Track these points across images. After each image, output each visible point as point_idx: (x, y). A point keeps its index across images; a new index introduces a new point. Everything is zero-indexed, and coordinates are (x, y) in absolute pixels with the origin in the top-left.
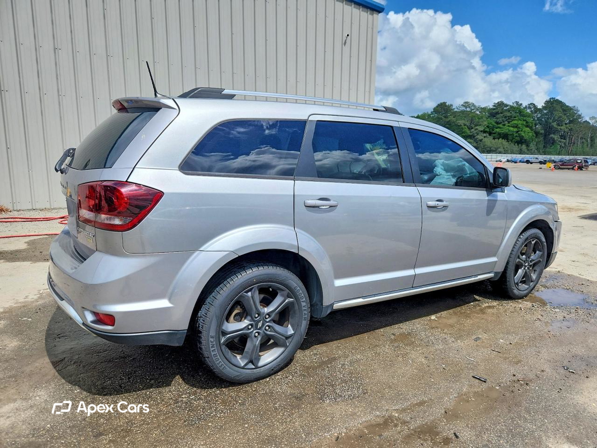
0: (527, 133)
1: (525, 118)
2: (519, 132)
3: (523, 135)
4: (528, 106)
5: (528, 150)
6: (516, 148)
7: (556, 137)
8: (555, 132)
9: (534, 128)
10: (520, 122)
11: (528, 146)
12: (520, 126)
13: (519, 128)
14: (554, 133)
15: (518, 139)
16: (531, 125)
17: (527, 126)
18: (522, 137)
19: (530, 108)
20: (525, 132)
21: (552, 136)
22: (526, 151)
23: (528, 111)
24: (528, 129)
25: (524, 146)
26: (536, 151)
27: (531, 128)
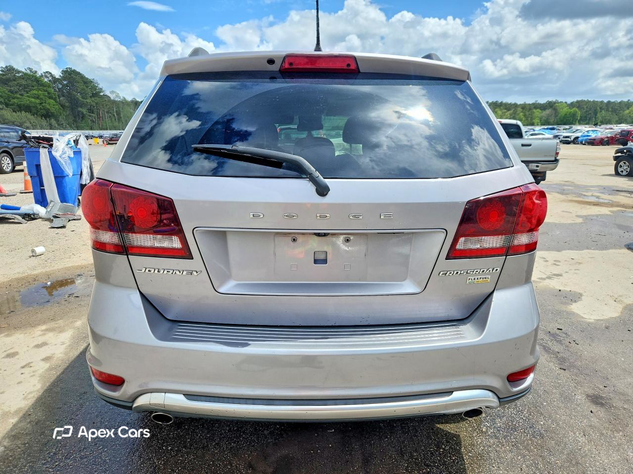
0: (52, 105)
1: (45, 88)
2: (44, 104)
3: (48, 107)
4: (43, 74)
5: (58, 125)
6: (44, 122)
7: (84, 111)
8: (82, 105)
9: (58, 100)
10: (40, 92)
11: (57, 120)
12: (41, 97)
13: (41, 99)
14: (81, 107)
15: (44, 112)
16: (54, 97)
17: (50, 98)
18: (48, 110)
19: (46, 77)
20: (49, 104)
21: (80, 109)
22: (57, 125)
23: (46, 80)
24: (52, 101)
25: (53, 120)
26: (67, 125)
27: (55, 99)
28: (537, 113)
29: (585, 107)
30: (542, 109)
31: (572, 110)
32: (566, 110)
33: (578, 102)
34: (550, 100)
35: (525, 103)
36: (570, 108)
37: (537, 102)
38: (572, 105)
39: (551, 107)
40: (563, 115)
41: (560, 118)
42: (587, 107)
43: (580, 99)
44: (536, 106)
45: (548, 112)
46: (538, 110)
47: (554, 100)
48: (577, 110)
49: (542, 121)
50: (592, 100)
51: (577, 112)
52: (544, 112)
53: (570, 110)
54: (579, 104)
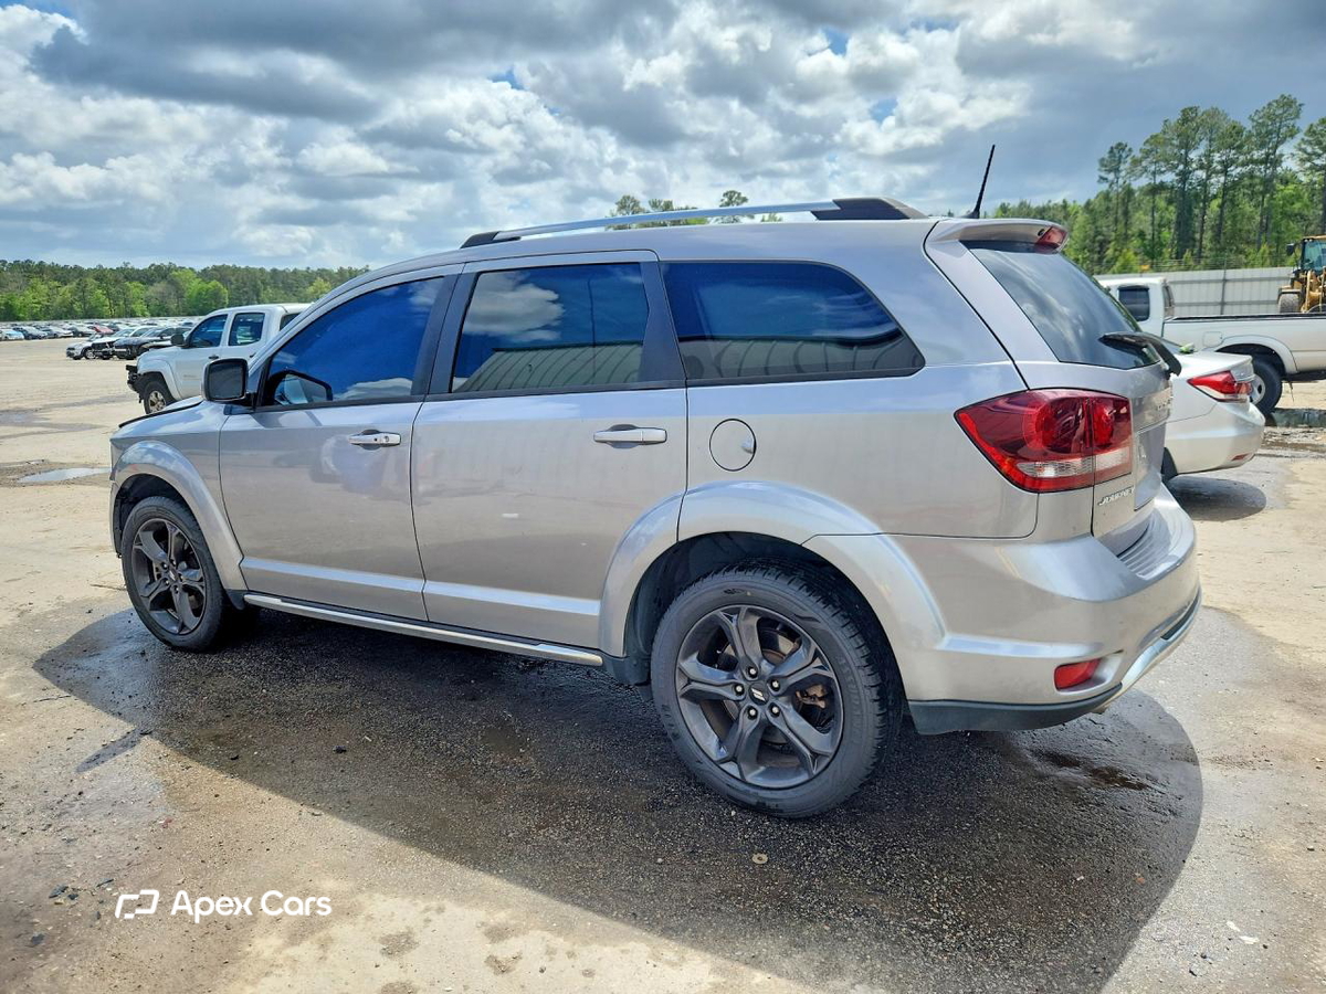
28: (135, 288)
29: (233, 279)
30: (145, 280)
31: (209, 286)
32: (195, 285)
33: (215, 268)
34: (157, 263)
35: (101, 266)
36: (203, 280)
37: (129, 266)
38: (205, 275)
39: (164, 277)
40: (195, 295)
41: (188, 301)
42: (237, 280)
43: (219, 264)
44: (128, 274)
45: (159, 287)
46: (135, 283)
47: (166, 264)
48: (219, 285)
49: (152, 307)
50: (243, 267)
51: (220, 289)
52: (151, 288)
53: (205, 286)
54: (219, 273)
